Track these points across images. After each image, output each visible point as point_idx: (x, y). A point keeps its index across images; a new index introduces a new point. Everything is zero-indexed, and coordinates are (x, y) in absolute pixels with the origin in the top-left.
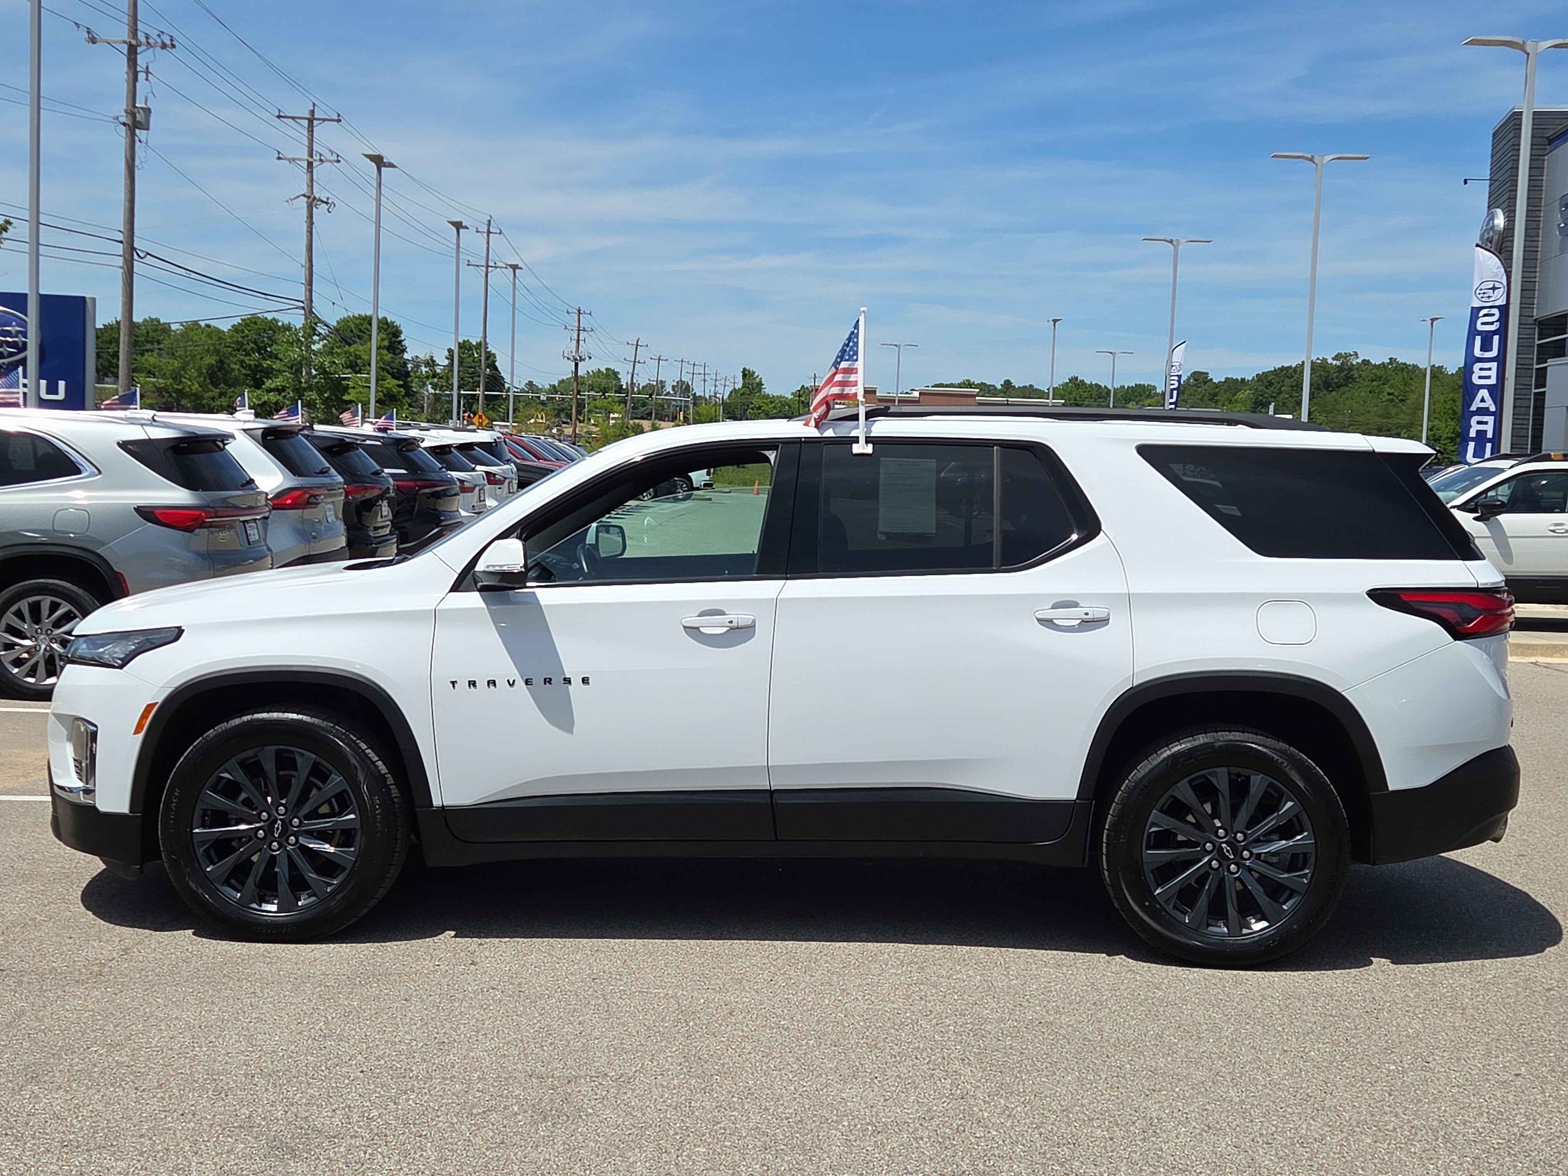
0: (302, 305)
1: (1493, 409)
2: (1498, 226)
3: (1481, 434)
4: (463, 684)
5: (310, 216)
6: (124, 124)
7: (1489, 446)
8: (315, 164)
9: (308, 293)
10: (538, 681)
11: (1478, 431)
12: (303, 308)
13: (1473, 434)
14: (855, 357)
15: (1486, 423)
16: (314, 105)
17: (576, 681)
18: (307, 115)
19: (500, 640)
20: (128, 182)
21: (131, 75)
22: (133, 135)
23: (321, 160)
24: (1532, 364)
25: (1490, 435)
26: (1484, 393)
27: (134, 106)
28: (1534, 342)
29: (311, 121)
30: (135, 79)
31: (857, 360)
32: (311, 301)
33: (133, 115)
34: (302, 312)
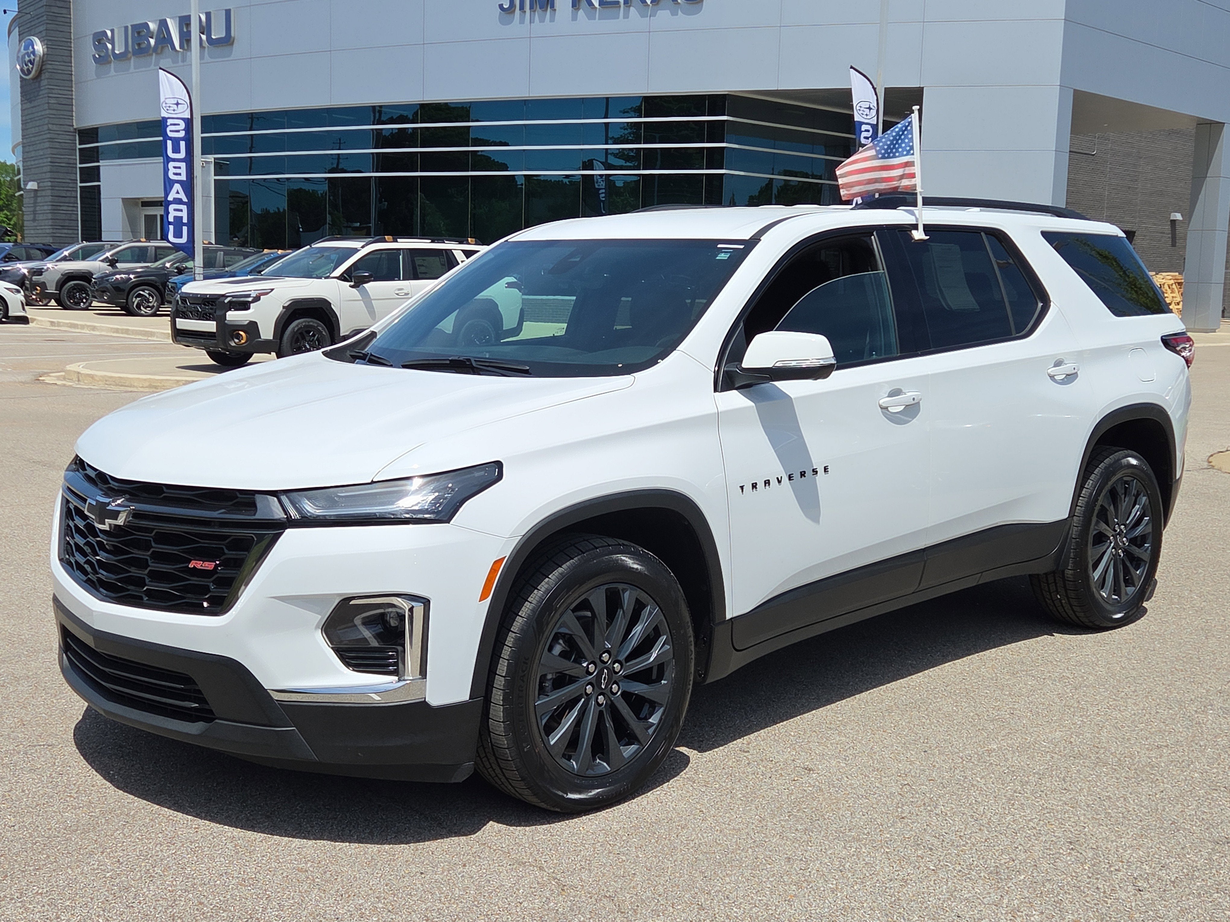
1: (185, 199)
2: (39, 51)
3: (178, 219)
4: (748, 488)
7: (185, 229)
10: (797, 475)
11: (175, 217)
13: (171, 219)
14: (912, 152)
15: (181, 210)
17: (821, 471)
19: (767, 437)
24: (76, 164)
25: (185, 220)
26: (177, 187)
28: (76, 146)
31: (913, 154)
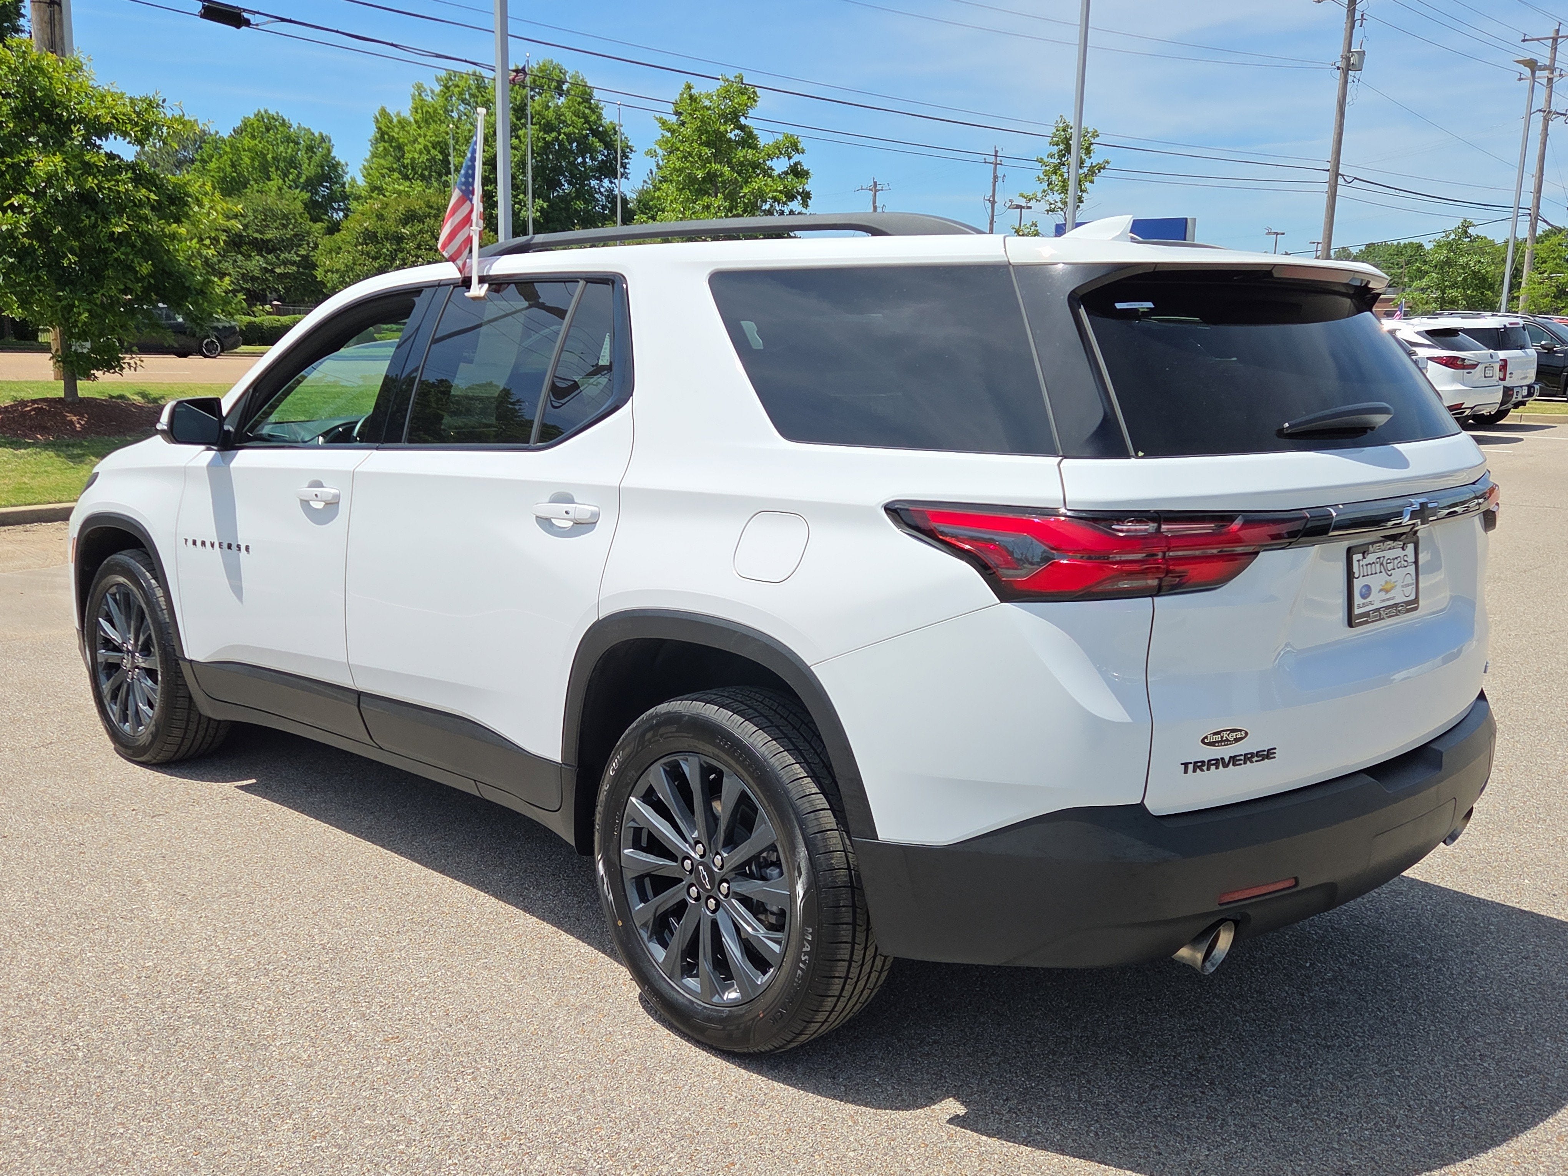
0: (1529, 212)
4: (190, 542)
5: (1546, 128)
6: (1338, 68)
8: (1555, 80)
9: (1535, 201)
10: (225, 546)
12: (1530, 214)
16: (1560, 23)
17: (243, 548)
18: (1552, 35)
20: (1339, 118)
21: (1349, 25)
22: (1346, 76)
23: (1561, 75)
27: (1349, 51)
29: (1555, 40)
30: (1353, 27)
32: (1538, 208)
33: (1348, 59)
34: (1529, 218)
